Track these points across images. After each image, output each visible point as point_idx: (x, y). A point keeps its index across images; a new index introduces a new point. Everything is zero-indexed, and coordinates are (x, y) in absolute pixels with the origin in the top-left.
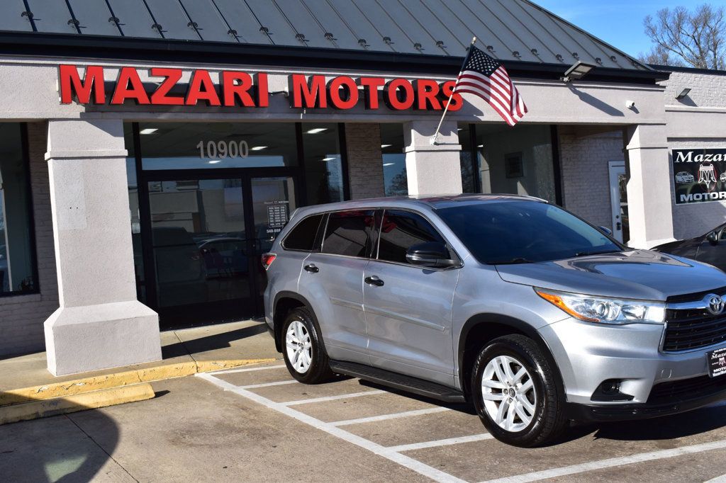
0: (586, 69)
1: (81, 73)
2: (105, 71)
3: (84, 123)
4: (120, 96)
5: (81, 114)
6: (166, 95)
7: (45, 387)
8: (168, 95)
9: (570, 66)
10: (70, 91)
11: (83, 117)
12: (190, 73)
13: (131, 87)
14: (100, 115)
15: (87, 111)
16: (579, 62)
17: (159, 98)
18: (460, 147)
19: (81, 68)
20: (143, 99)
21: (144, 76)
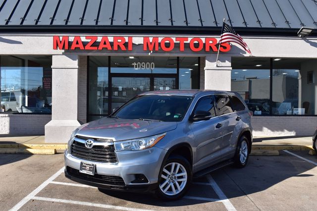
0: (310, 31)
1: (61, 38)
2: (70, 37)
3: (64, 56)
4: (74, 46)
5: (63, 53)
6: (91, 46)
7: (34, 145)
8: (92, 46)
9: (299, 29)
10: (56, 45)
11: (63, 54)
12: (102, 37)
13: (77, 43)
14: (69, 53)
15: (65, 52)
16: (303, 27)
17: (88, 47)
18: (231, 68)
19: (61, 36)
20: (82, 47)
21: (83, 39)
